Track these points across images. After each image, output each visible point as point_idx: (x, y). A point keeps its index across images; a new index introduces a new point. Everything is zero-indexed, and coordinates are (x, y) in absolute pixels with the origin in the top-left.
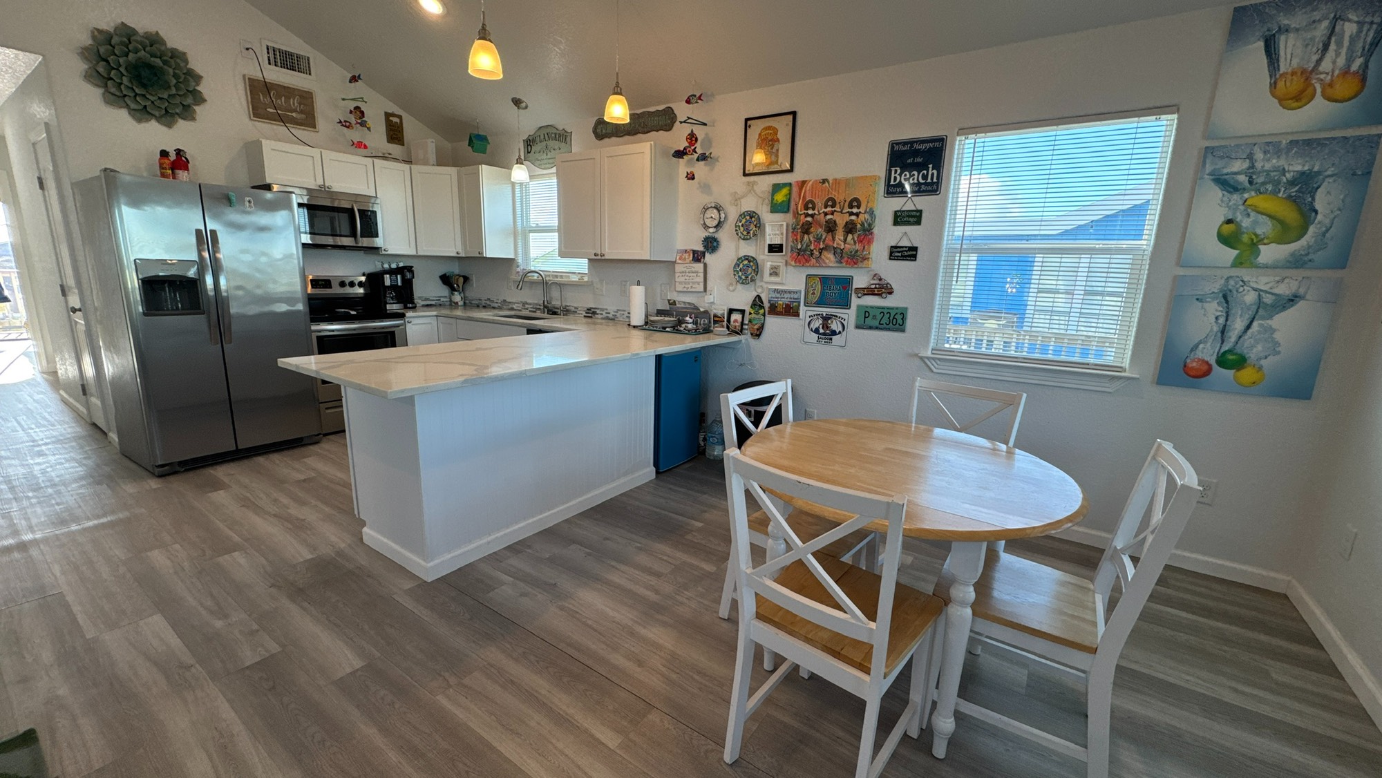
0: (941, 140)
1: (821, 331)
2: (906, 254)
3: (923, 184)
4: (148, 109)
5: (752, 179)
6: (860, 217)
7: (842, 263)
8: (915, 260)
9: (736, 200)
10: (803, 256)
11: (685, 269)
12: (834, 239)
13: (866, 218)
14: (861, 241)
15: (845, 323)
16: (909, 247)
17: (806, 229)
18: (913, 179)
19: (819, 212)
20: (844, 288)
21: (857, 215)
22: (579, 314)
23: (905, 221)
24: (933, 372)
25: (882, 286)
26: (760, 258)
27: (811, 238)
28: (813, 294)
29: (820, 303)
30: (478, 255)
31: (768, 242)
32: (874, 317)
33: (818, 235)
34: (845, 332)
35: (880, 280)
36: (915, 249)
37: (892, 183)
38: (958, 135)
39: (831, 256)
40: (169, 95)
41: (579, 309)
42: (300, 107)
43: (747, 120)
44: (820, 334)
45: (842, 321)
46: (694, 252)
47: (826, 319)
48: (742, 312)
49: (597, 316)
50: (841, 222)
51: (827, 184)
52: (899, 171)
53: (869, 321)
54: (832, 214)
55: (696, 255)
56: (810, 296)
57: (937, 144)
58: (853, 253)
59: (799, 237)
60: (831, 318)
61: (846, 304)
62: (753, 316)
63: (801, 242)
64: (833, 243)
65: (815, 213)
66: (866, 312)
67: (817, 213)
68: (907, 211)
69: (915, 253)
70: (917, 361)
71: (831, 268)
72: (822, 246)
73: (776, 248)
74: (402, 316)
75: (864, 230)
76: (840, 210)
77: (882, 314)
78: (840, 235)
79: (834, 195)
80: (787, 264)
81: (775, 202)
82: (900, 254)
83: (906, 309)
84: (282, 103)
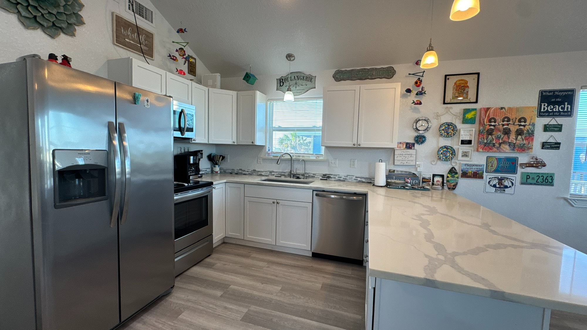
0: (573, 91)
1: (498, 186)
2: (553, 146)
3: (562, 112)
4: (38, 19)
5: (449, 106)
6: (526, 127)
7: (514, 150)
8: (559, 149)
9: (438, 116)
10: (487, 146)
11: (403, 153)
12: (509, 138)
13: (530, 128)
14: (526, 139)
15: (514, 182)
16: (555, 143)
17: (490, 132)
18: (556, 109)
19: (498, 124)
20: (513, 163)
21: (524, 126)
22: (316, 178)
23: (551, 130)
24: (573, 206)
25: (538, 163)
26: (455, 147)
27: (494, 137)
28: (492, 166)
29: (496, 171)
30: (252, 144)
31: (461, 139)
32: (533, 179)
33: (498, 136)
34: (514, 186)
35: (537, 159)
36: (559, 144)
37: (542, 110)
38: (581, 89)
39: (507, 147)
40: (58, 12)
41: (317, 175)
42: (145, 42)
43: (446, 76)
44: (497, 188)
45: (512, 181)
46: (407, 144)
47: (500, 180)
48: (442, 176)
49: (330, 179)
50: (513, 129)
51: (504, 110)
52: (546, 105)
53: (529, 181)
54: (508, 125)
55: (408, 145)
56: (490, 168)
57: (570, 93)
58: (522, 145)
59: (485, 136)
60: (504, 179)
61: (514, 171)
62: (450, 178)
63: (487, 139)
64: (509, 140)
65: (496, 125)
66: (527, 176)
67: (497, 124)
68: (553, 125)
69: (559, 146)
70: (562, 201)
71: (506, 152)
72: (501, 142)
73: (466, 142)
74: (211, 184)
75: (529, 134)
76: (512, 123)
77: (538, 177)
78: (513, 137)
79: (508, 115)
80: (474, 151)
81: (466, 118)
82: (549, 146)
83: (554, 174)
84: (135, 37)
